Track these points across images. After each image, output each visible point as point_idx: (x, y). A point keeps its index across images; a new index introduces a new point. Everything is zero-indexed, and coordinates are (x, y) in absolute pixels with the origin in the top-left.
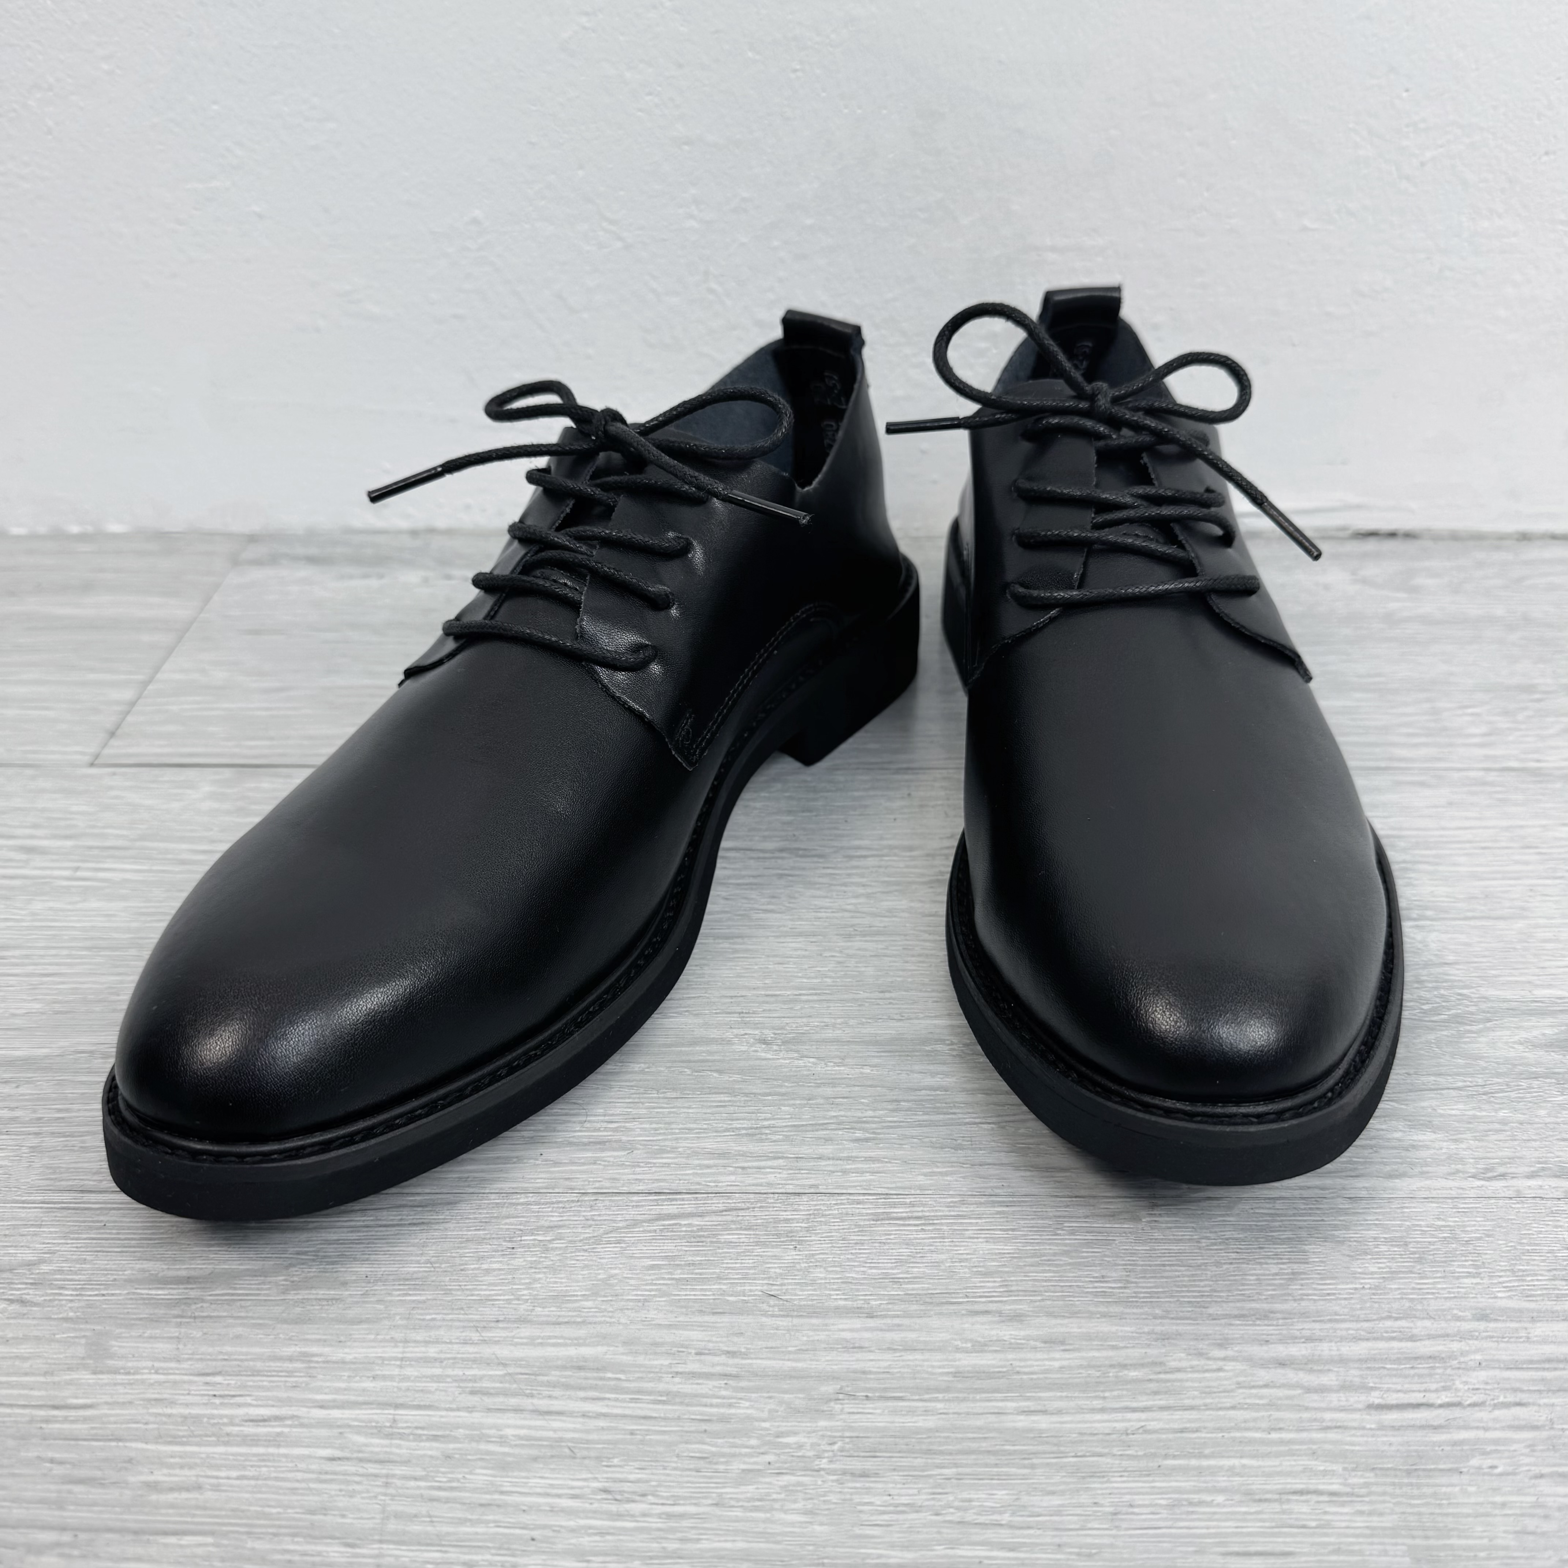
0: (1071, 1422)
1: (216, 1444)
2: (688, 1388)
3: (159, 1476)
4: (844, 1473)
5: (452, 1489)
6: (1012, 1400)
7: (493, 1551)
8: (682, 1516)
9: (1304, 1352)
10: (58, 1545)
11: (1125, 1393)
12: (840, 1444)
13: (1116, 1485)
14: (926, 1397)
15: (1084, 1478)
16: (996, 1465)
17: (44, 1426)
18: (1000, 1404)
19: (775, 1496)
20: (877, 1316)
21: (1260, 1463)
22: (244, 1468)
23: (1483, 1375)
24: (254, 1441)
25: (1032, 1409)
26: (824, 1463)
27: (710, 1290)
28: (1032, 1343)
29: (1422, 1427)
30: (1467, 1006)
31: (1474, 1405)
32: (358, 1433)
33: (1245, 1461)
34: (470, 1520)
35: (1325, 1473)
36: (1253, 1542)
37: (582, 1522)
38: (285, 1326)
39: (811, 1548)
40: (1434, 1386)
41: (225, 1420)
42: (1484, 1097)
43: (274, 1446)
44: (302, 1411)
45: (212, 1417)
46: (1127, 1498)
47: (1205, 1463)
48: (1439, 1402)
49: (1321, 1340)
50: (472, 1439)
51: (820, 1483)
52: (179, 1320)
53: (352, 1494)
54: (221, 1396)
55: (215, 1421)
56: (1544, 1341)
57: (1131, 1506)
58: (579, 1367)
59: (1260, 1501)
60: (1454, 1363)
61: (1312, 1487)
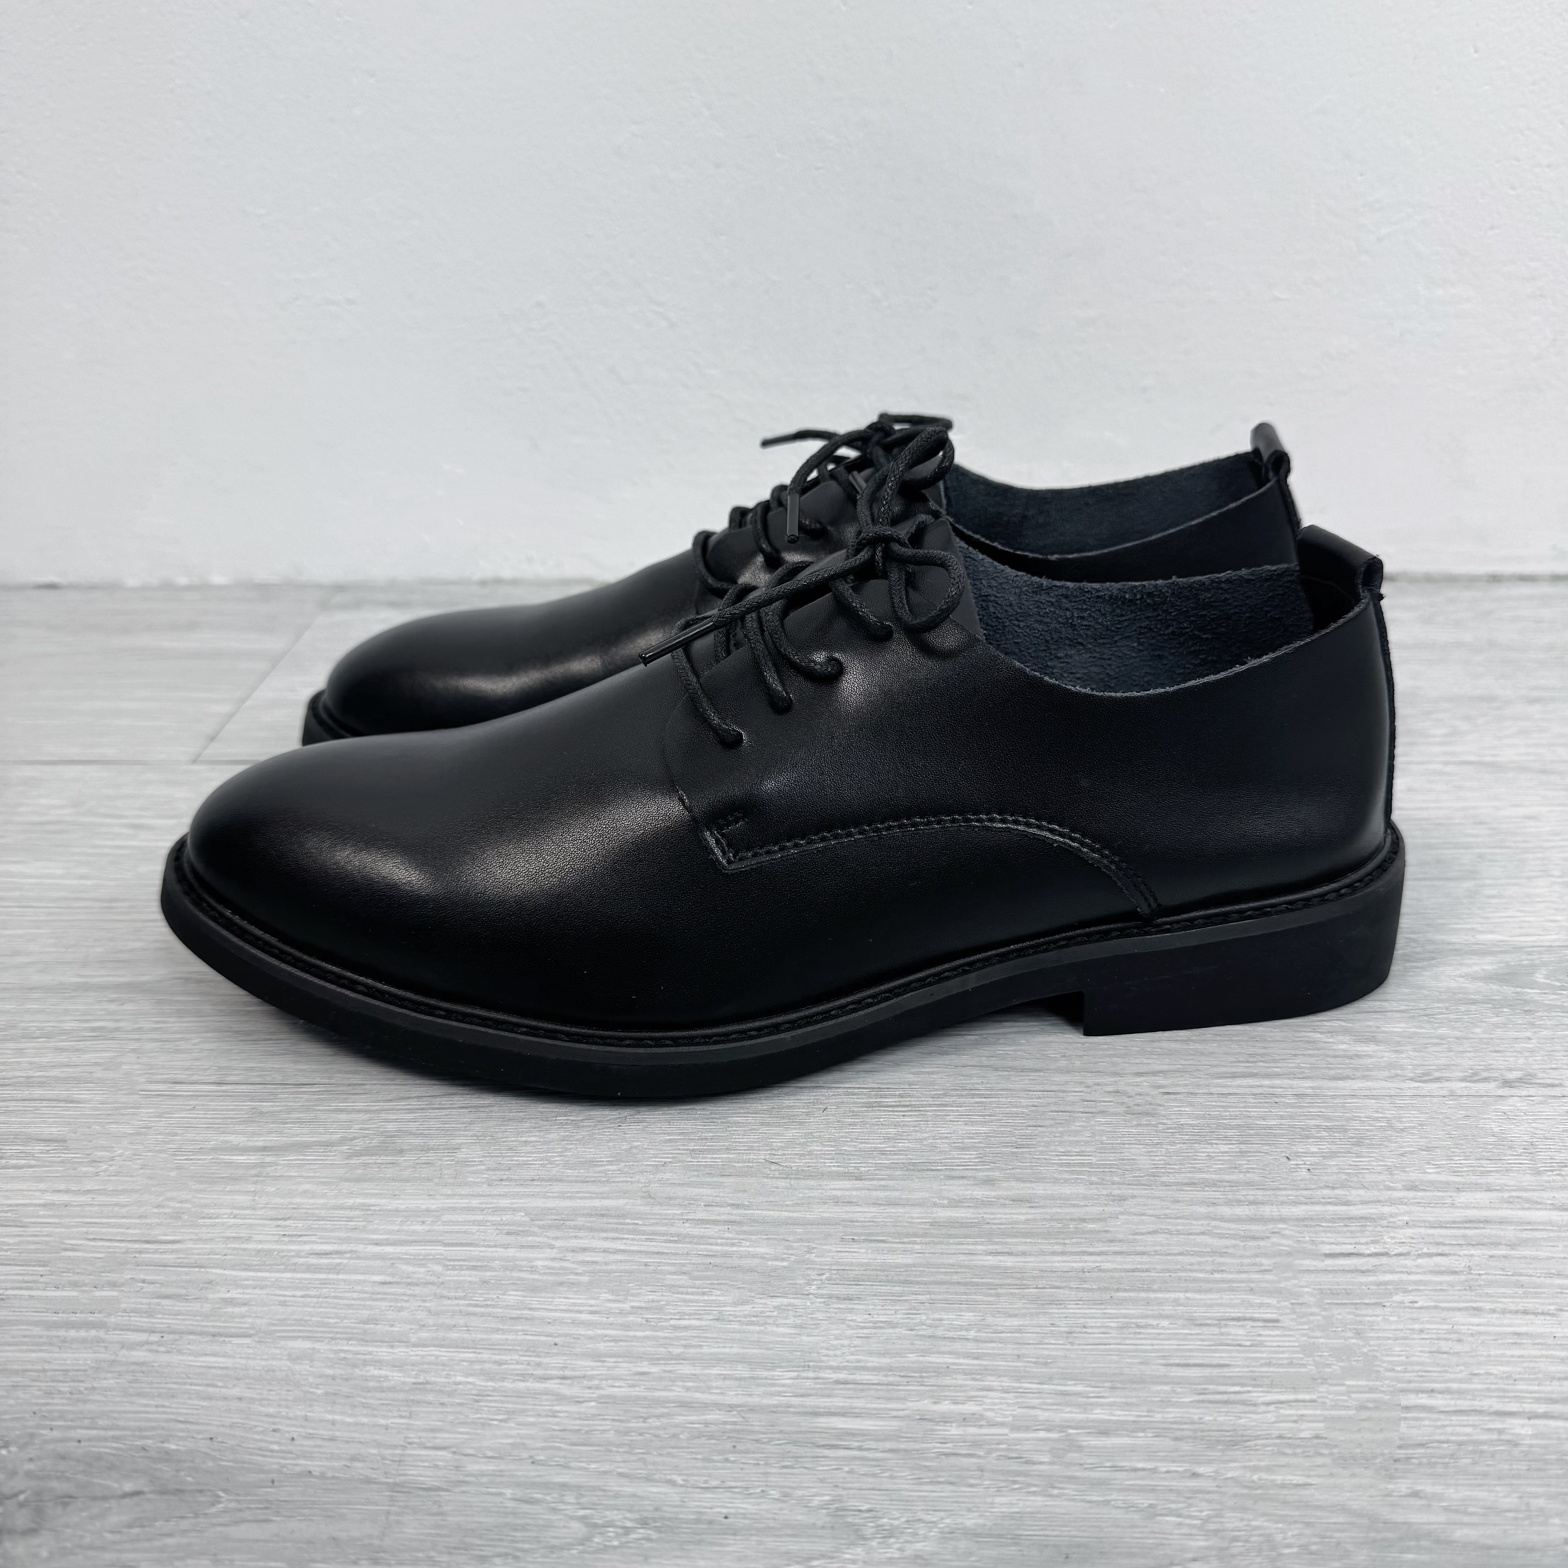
0: (1033, 1262)
1: (285, 1271)
2: (697, 1231)
3: (234, 1294)
4: (830, 1297)
5: (487, 1306)
6: (982, 1244)
7: (521, 1353)
8: (686, 1328)
9: (1247, 1212)
10: (147, 1343)
11: (1083, 1240)
12: (827, 1275)
13: (1071, 1311)
14: (906, 1240)
15: (1043, 1304)
16: (965, 1293)
17: (137, 1255)
18: (970, 1247)
19: (768, 1314)
20: (865, 1179)
21: (1203, 1296)
22: (308, 1289)
23: (1409, 1231)
24: (317, 1269)
25: (999, 1251)
26: (813, 1289)
27: (719, 1158)
28: (1002, 1201)
29: (1352, 1271)
30: (1414, 947)
31: (1400, 1255)
32: (408, 1264)
33: (1189, 1295)
34: (502, 1330)
35: (1261, 1305)
36: (1193, 1357)
37: (599, 1332)
38: (347, 1184)
39: (799, 1353)
40: (1364, 1240)
41: (293, 1253)
42: (1425, 1018)
43: (334, 1273)
44: (360, 1248)
45: (283, 1251)
46: (1082, 1321)
47: (1152, 1295)
48: (1368, 1252)
49: (1263, 1204)
50: (506, 1269)
51: (808, 1304)
52: (255, 1179)
53: (400, 1309)
54: (289, 1235)
55: (285, 1254)
56: (1468, 1206)
57: (1085, 1327)
58: (603, 1214)
59: (1201, 1325)
60: (1384, 1223)
61: (1248, 1315)
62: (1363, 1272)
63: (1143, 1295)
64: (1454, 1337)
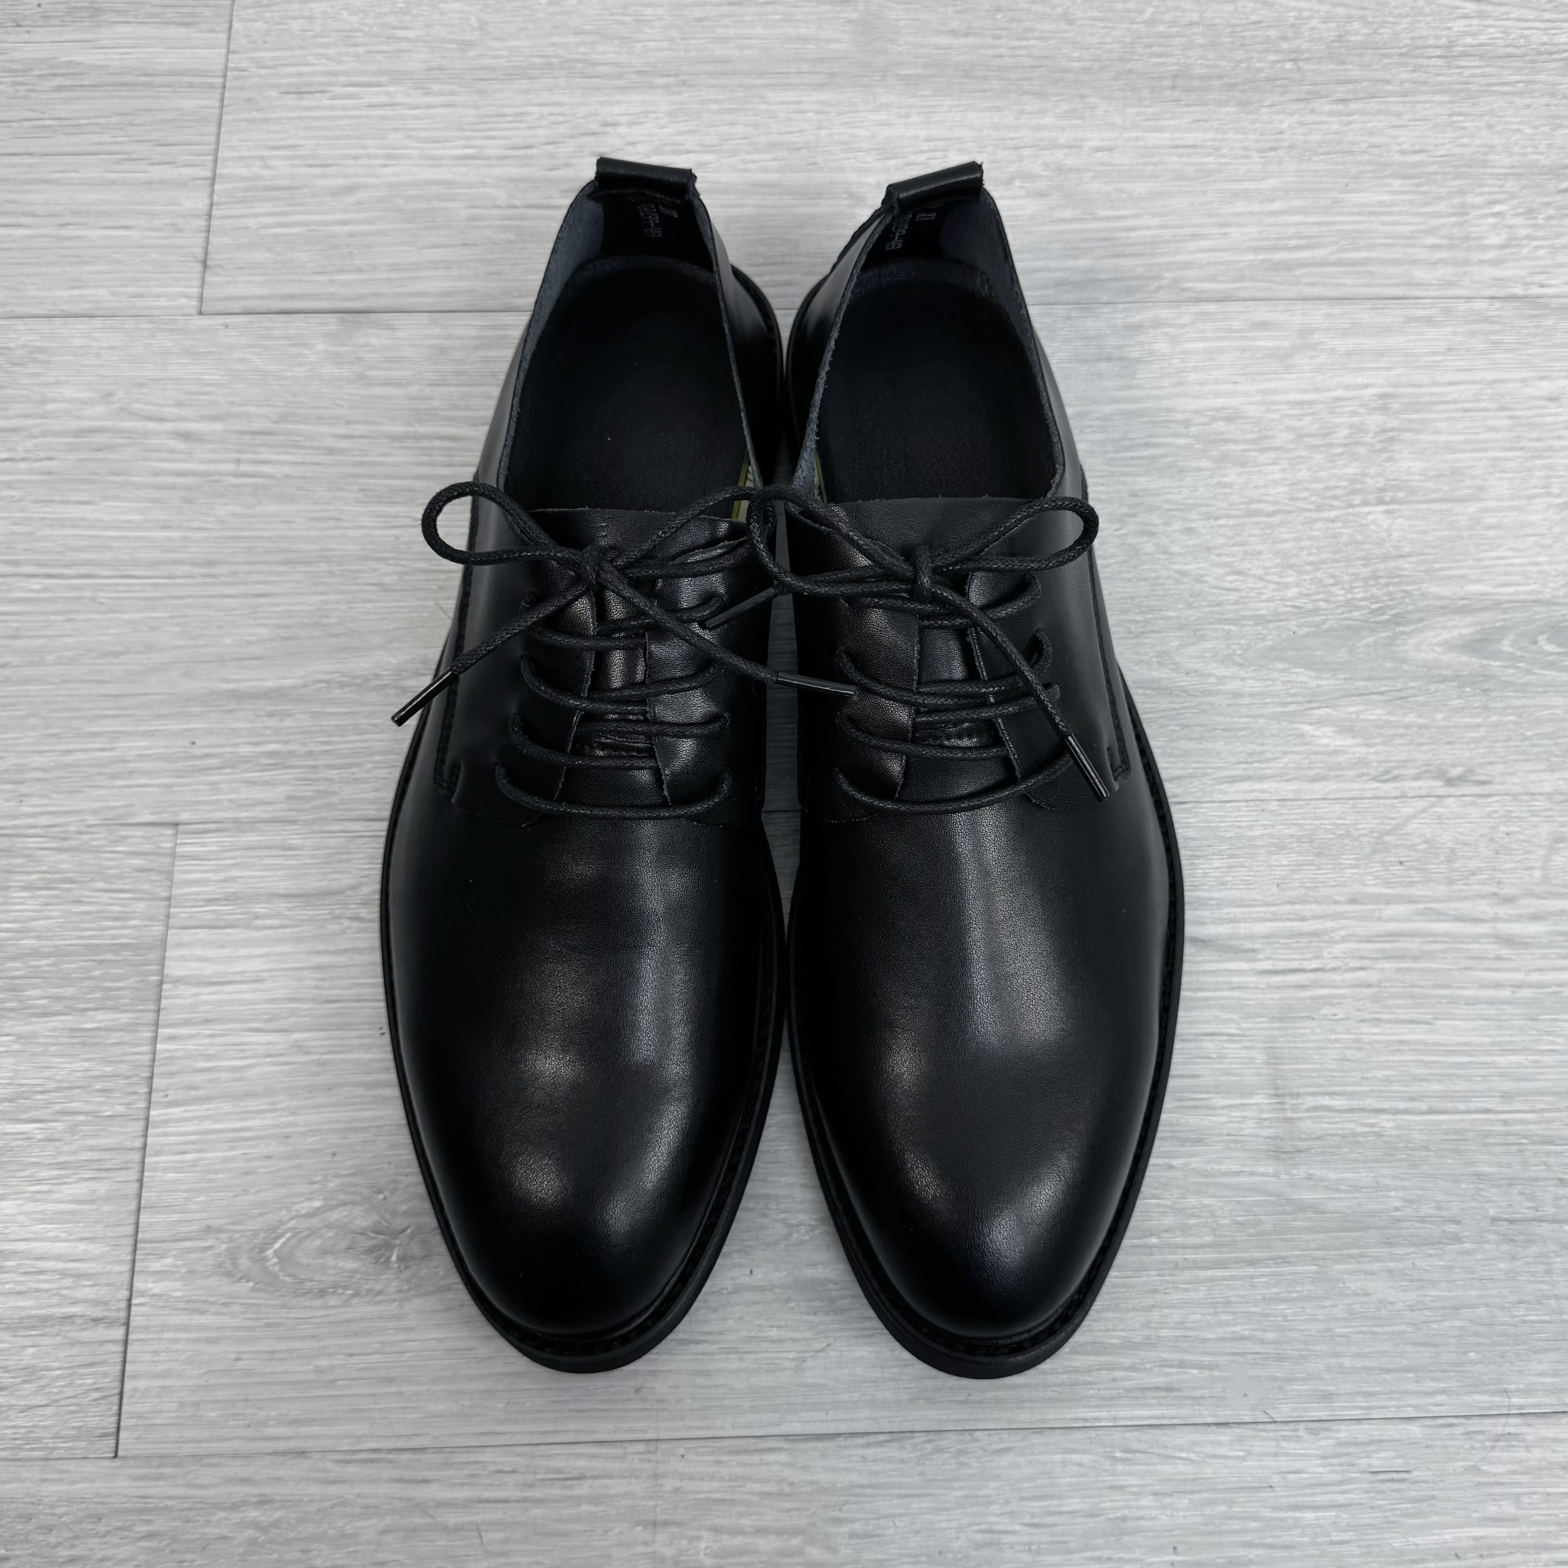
23: (1342, 947)
31: (1333, 970)
35: (1226, 1021)
40: (1307, 956)
48: (1310, 967)
56: (1391, 919)
60: (1326, 938)
61: (1217, 1031)
64: (1357, 1045)
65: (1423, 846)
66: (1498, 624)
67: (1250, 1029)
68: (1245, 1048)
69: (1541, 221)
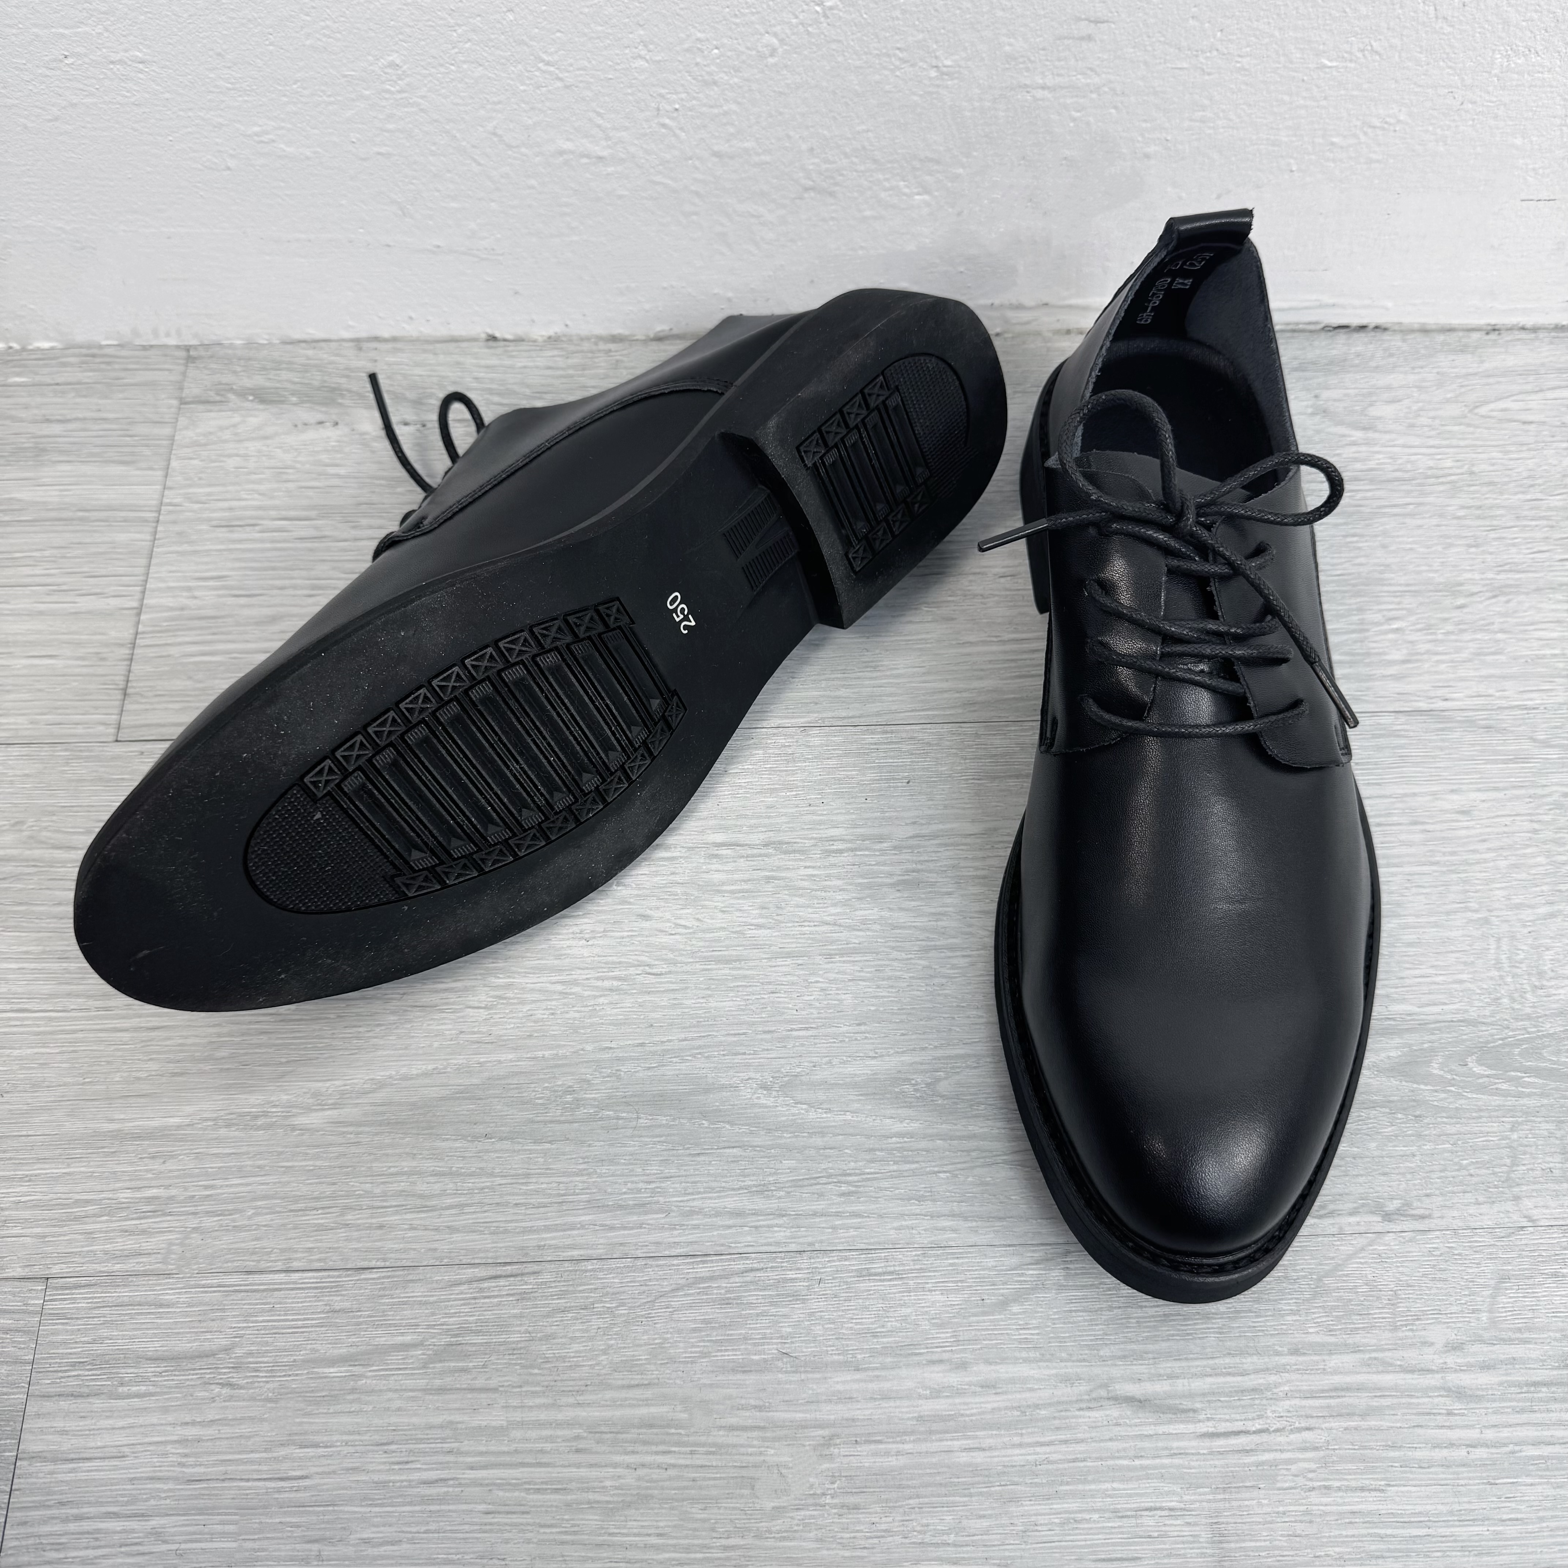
6: (957, 1439)
11: (1036, 1430)
14: (898, 1440)
15: (1004, 1503)
16: (946, 1496)
17: (277, 1495)
18: (949, 1443)
21: (1125, 1486)
23: (1287, 1404)
25: (972, 1446)
26: (828, 1501)
27: (739, 1350)
28: (972, 1387)
29: (1239, 1448)
31: (1277, 1431)
33: (1115, 1485)
37: (667, 1555)
40: (1250, 1416)
46: (1033, 1518)
47: (1088, 1484)
48: (1253, 1429)
50: (582, 1490)
51: (826, 1515)
56: (1336, 1372)
59: (1122, 1517)
60: (1268, 1395)
61: (1158, 1505)
62: (1247, 1451)
63: (1080, 1487)
64: (1307, 1518)
65: (1365, 1288)
66: (1426, 1046)
67: (1193, 1502)
68: (1189, 1524)
69: (1440, 637)
